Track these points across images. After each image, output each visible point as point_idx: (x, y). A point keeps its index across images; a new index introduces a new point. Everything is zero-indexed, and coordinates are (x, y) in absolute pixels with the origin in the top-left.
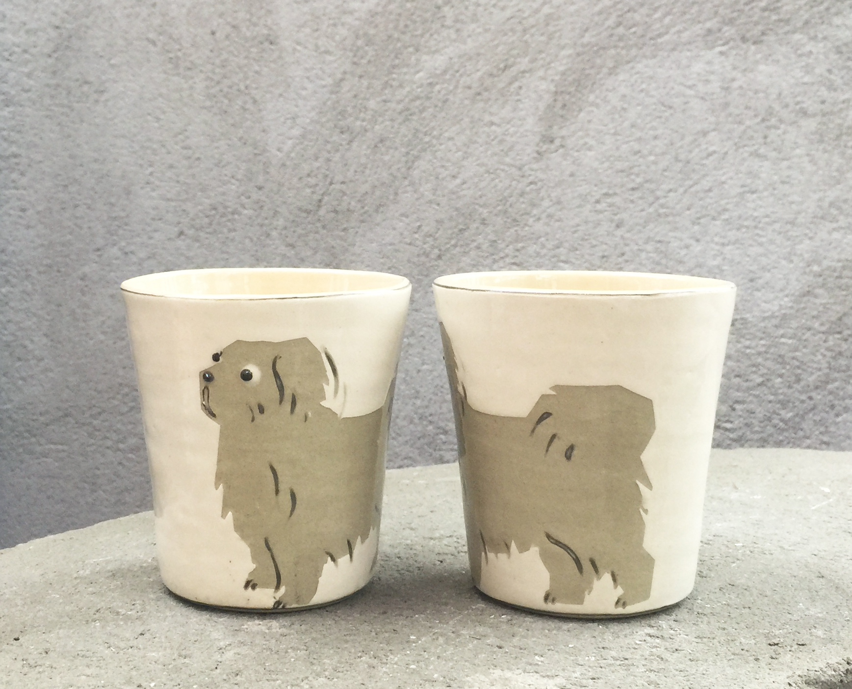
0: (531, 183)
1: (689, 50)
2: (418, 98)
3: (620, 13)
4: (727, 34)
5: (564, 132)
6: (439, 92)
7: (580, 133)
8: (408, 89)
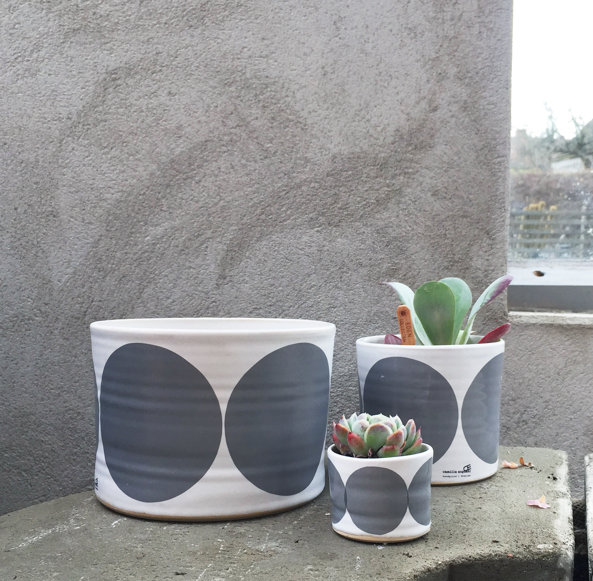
0: (213, 302)
1: (301, 229)
2: (146, 251)
3: (263, 207)
4: (321, 221)
5: (232, 273)
6: (159, 248)
7: (241, 274)
8: (140, 246)
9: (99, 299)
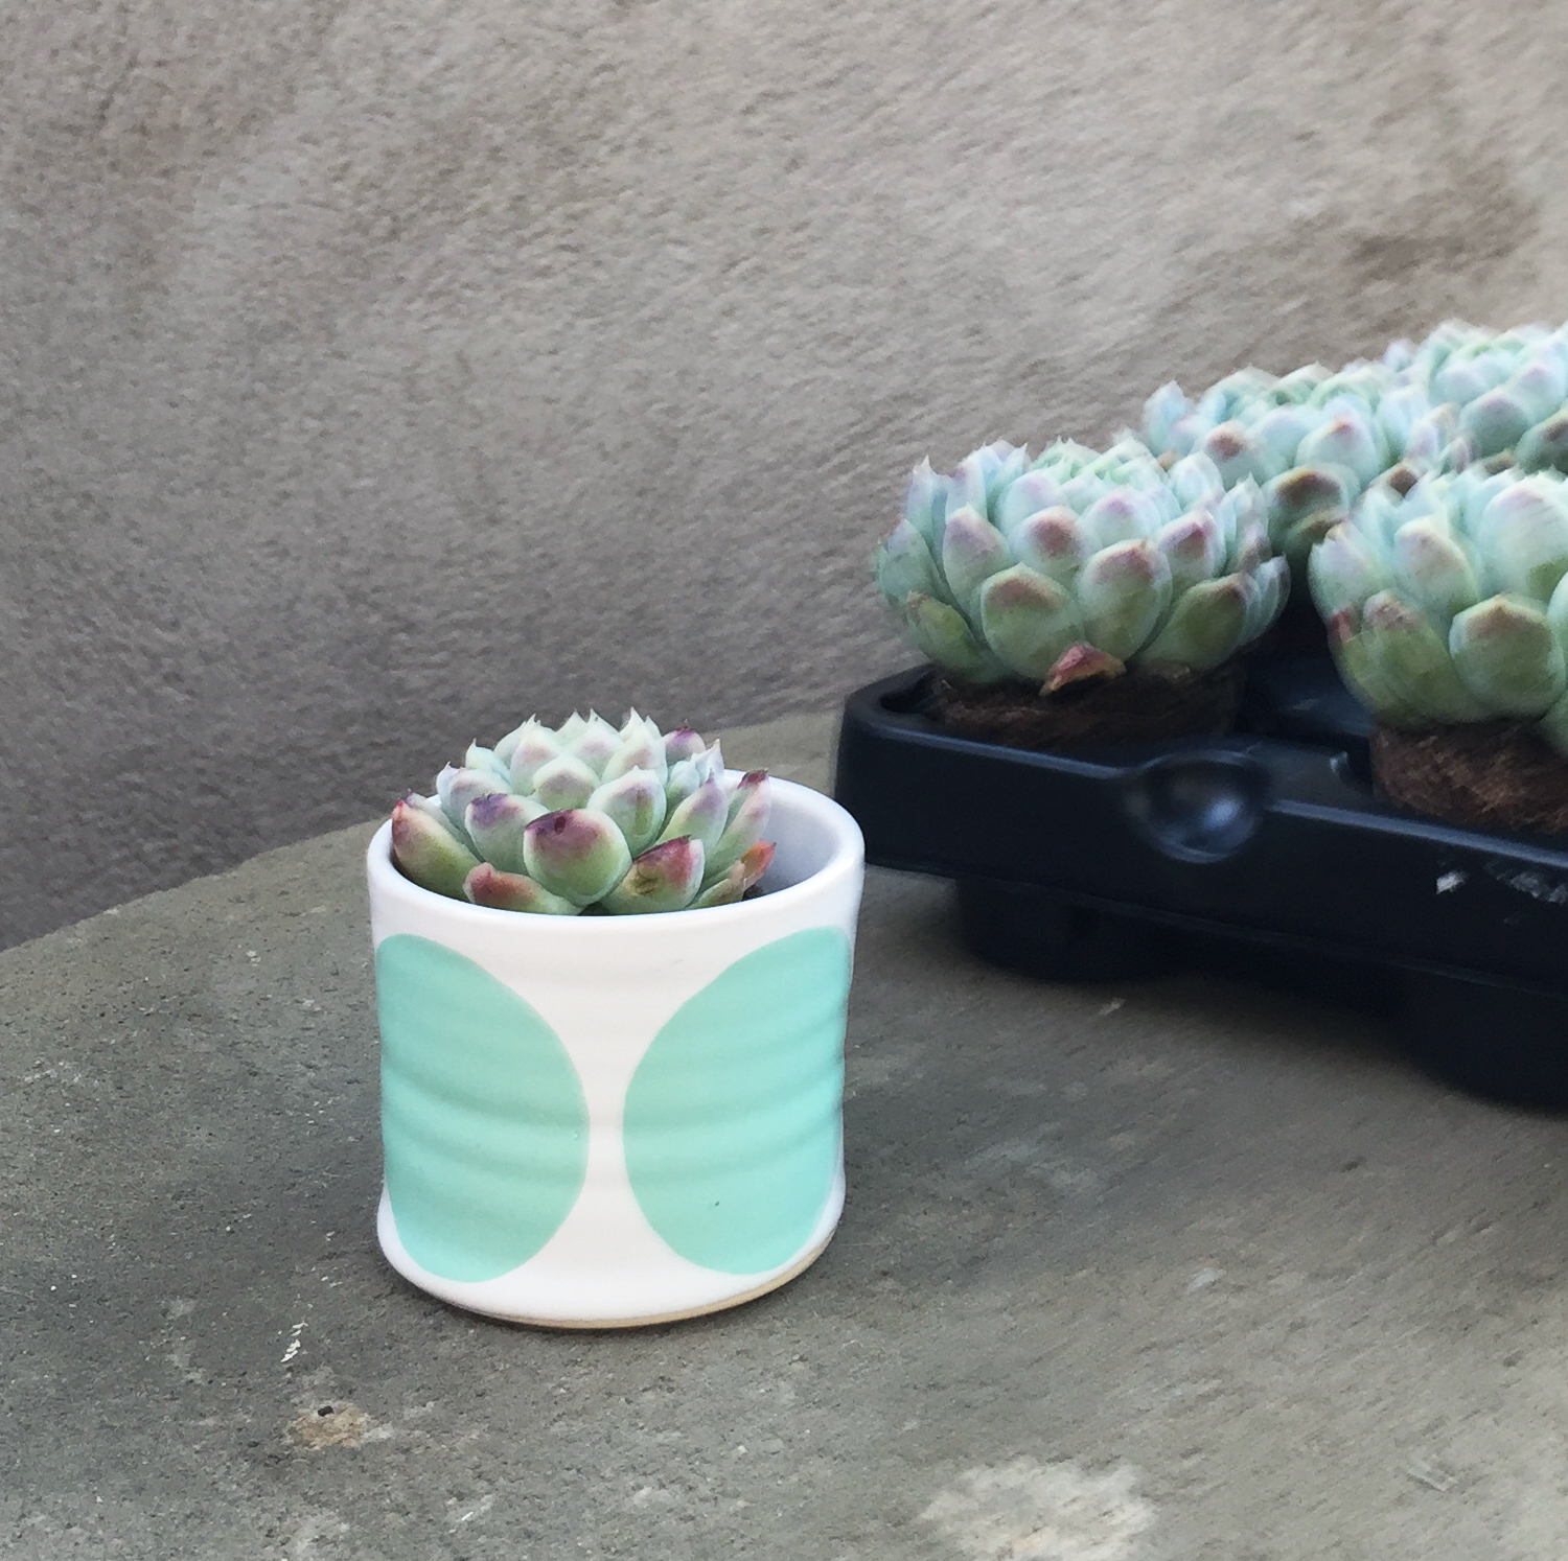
0: (603, 68)
9: (157, 55)
